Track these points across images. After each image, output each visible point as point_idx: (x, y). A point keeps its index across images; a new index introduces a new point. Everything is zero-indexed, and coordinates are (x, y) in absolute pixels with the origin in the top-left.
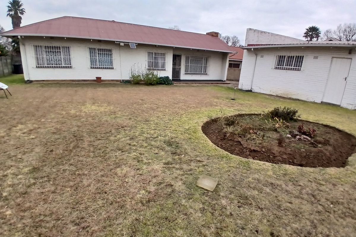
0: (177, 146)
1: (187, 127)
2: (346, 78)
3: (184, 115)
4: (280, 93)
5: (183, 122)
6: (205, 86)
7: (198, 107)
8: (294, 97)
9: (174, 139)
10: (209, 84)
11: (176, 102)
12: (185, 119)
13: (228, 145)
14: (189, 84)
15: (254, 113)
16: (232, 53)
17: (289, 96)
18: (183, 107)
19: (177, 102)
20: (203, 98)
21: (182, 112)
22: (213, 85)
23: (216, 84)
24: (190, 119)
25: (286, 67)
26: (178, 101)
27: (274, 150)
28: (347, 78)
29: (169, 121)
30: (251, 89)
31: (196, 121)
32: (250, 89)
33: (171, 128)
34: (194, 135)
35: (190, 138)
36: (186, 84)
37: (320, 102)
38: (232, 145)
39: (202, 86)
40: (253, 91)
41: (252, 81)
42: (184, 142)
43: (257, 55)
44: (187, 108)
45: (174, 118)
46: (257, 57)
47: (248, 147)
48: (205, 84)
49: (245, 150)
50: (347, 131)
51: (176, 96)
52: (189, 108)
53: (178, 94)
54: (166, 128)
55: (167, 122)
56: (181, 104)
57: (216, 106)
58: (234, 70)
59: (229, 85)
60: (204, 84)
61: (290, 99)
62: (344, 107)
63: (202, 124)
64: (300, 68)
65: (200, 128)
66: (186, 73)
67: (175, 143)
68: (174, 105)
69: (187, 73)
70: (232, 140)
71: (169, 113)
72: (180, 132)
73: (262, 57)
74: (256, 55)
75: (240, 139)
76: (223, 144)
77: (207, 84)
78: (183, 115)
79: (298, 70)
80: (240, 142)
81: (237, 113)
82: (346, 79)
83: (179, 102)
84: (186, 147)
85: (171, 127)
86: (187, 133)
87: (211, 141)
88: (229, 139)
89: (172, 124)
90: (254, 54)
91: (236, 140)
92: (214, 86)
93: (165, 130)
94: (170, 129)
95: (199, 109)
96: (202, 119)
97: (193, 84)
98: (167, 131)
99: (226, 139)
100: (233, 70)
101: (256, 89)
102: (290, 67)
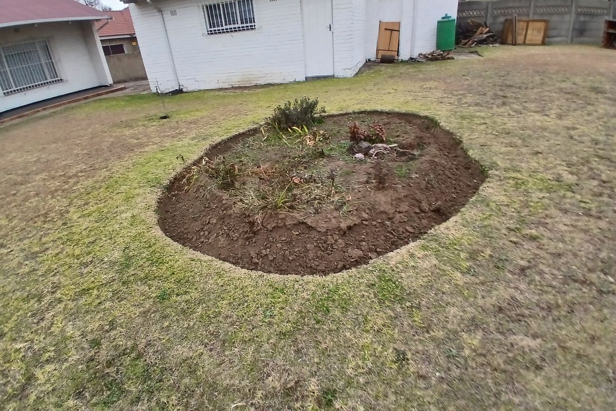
0: (146, 376)
1: (117, 255)
2: (330, 25)
3: (72, 209)
4: (235, 81)
5: (87, 241)
6: (73, 108)
7: (97, 166)
8: (262, 82)
9: (105, 344)
10: (79, 100)
11: (19, 179)
12: (85, 223)
13: (279, 245)
14: (28, 115)
15: (237, 133)
16: (100, 20)
17: (254, 83)
18: (54, 184)
19: (22, 175)
20: (92, 138)
21: (58, 203)
22: (89, 100)
23: (94, 96)
24: (103, 218)
25: (228, 27)
26: (20, 172)
27: (380, 204)
28: (332, 26)
29: (31, 264)
30: (180, 86)
31: (129, 214)
32: (177, 88)
33: (58, 295)
34: (163, 270)
35: (163, 297)
36: (18, 117)
37: (305, 80)
38: (290, 243)
39: (65, 110)
40: (185, 90)
41: (176, 71)
42: (155, 333)
43: (162, 12)
44: (66, 183)
45: (44, 240)
46: (164, 16)
47: (330, 226)
48: (70, 102)
49: (331, 240)
50: (397, 110)
51: (9, 158)
52: (72, 181)
53: (10, 152)
54: (39, 301)
55: (27, 269)
56: (38, 177)
57: (141, 145)
58: (119, 59)
59: (127, 91)
60: (68, 106)
61: (256, 86)
62: (340, 77)
63: (152, 218)
64: (253, 24)
65: (158, 232)
66: (6, 91)
67: (127, 360)
68: (18, 191)
69: (9, 90)
70: (279, 227)
71: (13, 229)
72: (106, 293)
73: (174, 13)
74: (160, 11)
75: (298, 216)
76: (264, 251)
77: (74, 101)
78: (68, 212)
79: (252, 28)
80: (305, 223)
81: (206, 145)
82: (330, 27)
83: (28, 174)
84: (181, 351)
85: (56, 287)
86: (136, 281)
87: (219, 257)
88: (269, 227)
89: (49, 270)
90: (156, 11)
91: (289, 222)
92: (95, 101)
93: (38, 315)
94: (60, 301)
95: (104, 173)
96: (139, 200)
97: (39, 111)
98: (48, 316)
99: (258, 230)
100: (115, 59)
101: (188, 86)
102: (236, 26)
